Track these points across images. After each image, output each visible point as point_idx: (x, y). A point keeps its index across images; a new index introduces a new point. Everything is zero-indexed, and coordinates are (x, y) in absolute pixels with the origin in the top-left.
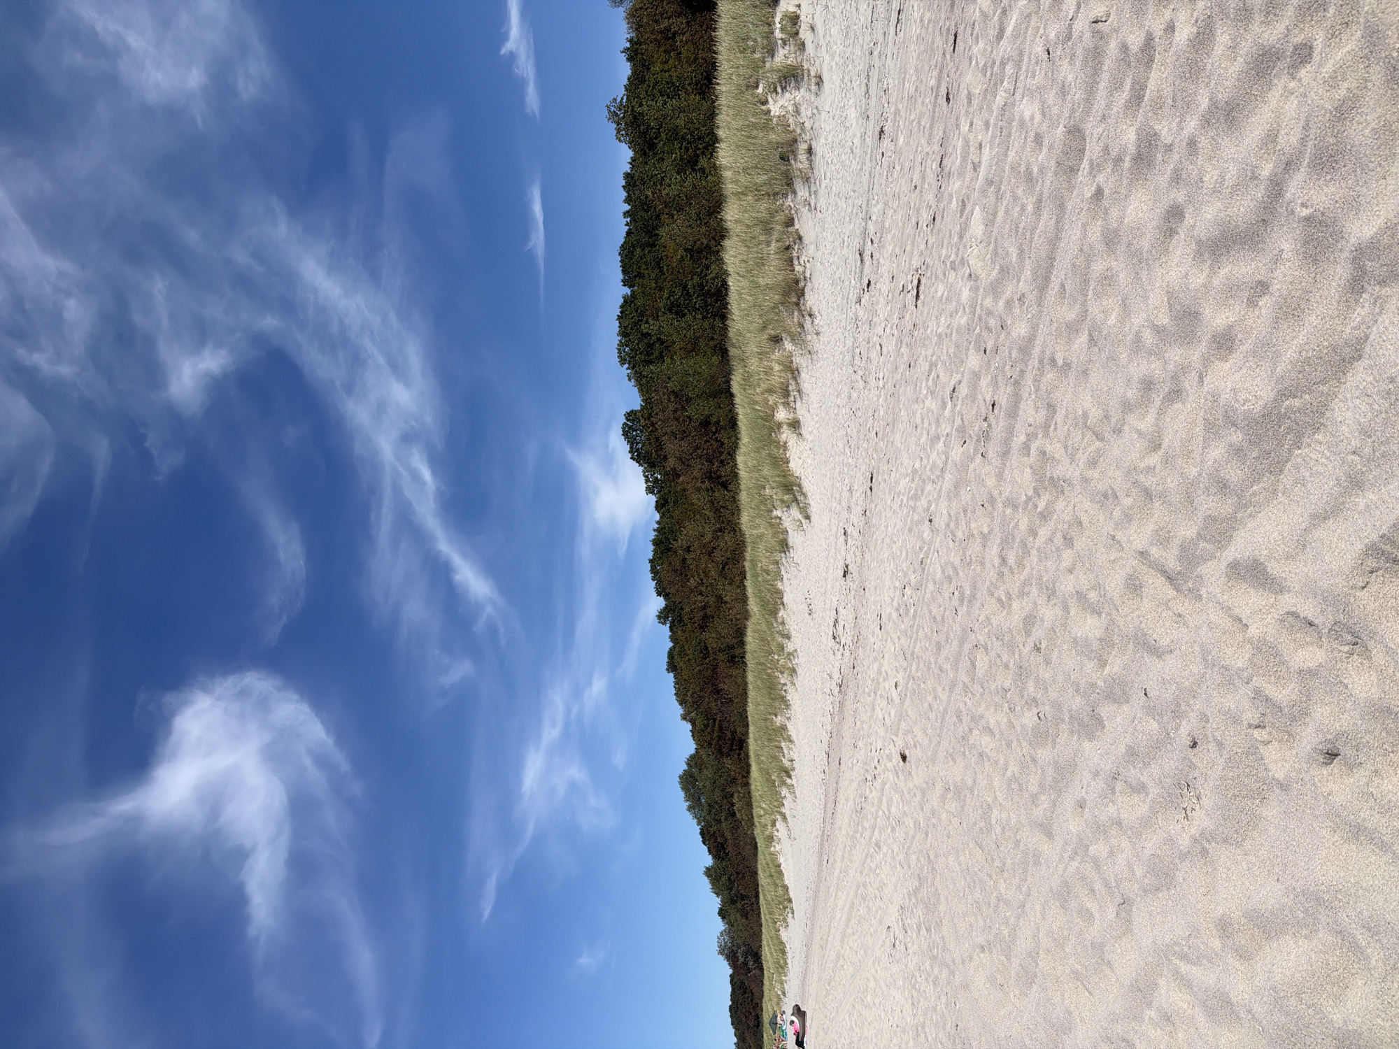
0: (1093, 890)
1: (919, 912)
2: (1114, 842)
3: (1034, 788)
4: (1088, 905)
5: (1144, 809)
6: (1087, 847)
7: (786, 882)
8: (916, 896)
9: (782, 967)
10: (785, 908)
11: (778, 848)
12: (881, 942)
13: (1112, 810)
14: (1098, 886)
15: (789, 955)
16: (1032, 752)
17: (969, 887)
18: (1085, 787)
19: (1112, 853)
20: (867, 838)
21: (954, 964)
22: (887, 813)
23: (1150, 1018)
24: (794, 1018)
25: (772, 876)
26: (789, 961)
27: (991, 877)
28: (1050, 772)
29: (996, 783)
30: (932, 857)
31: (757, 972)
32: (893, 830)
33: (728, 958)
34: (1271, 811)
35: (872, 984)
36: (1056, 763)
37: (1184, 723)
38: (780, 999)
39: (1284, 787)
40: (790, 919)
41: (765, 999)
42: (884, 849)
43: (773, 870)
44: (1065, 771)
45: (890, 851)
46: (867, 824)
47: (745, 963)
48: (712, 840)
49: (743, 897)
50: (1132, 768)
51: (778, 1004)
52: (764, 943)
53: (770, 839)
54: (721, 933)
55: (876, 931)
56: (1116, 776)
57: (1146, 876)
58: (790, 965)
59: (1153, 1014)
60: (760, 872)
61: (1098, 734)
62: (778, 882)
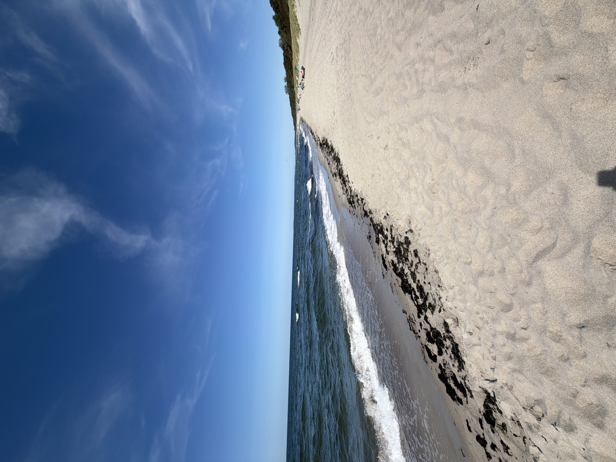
0: (410, 78)
1: (343, 52)
2: (427, 66)
3: (399, 28)
4: (407, 83)
5: (446, 60)
6: (415, 64)
7: (299, 23)
8: (342, 46)
9: (298, 51)
10: (298, 32)
11: (296, 9)
12: (329, 56)
13: (431, 54)
14: (413, 79)
15: (300, 48)
16: (403, 11)
17: (362, 53)
18: (423, 38)
19: (424, 70)
20: (327, 17)
21: (353, 75)
22: (335, 9)
23: (416, 126)
24: (302, 70)
25: (294, 20)
26: (300, 50)
27: (372, 54)
28: (409, 25)
29: (383, 17)
30: (350, 34)
31: (291, 52)
32: (337, 17)
33: (282, 48)
34: (507, 85)
35: (325, 69)
36: (413, 22)
37: (489, 30)
38: (297, 61)
39: (523, 82)
40: (300, 36)
41: (293, 61)
42: (333, 23)
43: (294, 18)
44: (416, 27)
45: (335, 25)
46: (327, 10)
47: (287, 49)
48: (274, 5)
49: (286, 27)
50: (449, 40)
51: (297, 62)
52: (292, 43)
53: (293, 6)
54: (280, 40)
55: (328, 52)
56: (440, 41)
57: (435, 87)
58: (300, 51)
59: (418, 126)
60: (290, 18)
61: (438, 14)
62: (296, 22)
